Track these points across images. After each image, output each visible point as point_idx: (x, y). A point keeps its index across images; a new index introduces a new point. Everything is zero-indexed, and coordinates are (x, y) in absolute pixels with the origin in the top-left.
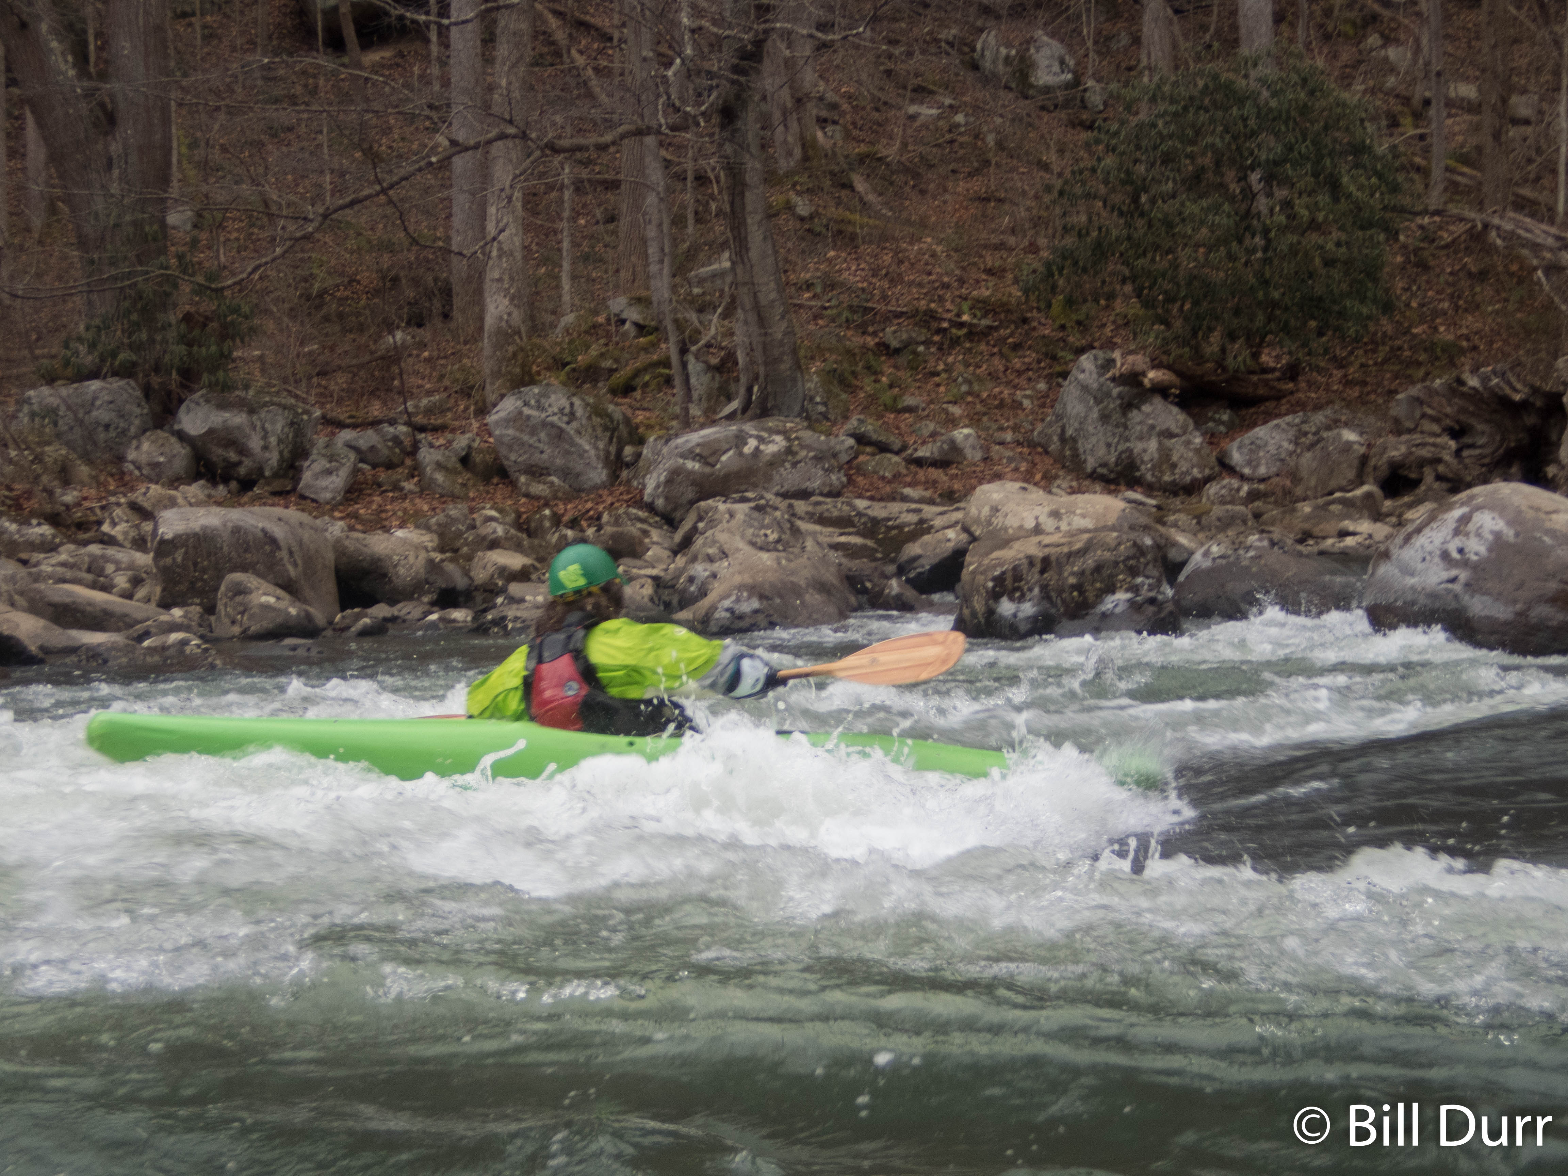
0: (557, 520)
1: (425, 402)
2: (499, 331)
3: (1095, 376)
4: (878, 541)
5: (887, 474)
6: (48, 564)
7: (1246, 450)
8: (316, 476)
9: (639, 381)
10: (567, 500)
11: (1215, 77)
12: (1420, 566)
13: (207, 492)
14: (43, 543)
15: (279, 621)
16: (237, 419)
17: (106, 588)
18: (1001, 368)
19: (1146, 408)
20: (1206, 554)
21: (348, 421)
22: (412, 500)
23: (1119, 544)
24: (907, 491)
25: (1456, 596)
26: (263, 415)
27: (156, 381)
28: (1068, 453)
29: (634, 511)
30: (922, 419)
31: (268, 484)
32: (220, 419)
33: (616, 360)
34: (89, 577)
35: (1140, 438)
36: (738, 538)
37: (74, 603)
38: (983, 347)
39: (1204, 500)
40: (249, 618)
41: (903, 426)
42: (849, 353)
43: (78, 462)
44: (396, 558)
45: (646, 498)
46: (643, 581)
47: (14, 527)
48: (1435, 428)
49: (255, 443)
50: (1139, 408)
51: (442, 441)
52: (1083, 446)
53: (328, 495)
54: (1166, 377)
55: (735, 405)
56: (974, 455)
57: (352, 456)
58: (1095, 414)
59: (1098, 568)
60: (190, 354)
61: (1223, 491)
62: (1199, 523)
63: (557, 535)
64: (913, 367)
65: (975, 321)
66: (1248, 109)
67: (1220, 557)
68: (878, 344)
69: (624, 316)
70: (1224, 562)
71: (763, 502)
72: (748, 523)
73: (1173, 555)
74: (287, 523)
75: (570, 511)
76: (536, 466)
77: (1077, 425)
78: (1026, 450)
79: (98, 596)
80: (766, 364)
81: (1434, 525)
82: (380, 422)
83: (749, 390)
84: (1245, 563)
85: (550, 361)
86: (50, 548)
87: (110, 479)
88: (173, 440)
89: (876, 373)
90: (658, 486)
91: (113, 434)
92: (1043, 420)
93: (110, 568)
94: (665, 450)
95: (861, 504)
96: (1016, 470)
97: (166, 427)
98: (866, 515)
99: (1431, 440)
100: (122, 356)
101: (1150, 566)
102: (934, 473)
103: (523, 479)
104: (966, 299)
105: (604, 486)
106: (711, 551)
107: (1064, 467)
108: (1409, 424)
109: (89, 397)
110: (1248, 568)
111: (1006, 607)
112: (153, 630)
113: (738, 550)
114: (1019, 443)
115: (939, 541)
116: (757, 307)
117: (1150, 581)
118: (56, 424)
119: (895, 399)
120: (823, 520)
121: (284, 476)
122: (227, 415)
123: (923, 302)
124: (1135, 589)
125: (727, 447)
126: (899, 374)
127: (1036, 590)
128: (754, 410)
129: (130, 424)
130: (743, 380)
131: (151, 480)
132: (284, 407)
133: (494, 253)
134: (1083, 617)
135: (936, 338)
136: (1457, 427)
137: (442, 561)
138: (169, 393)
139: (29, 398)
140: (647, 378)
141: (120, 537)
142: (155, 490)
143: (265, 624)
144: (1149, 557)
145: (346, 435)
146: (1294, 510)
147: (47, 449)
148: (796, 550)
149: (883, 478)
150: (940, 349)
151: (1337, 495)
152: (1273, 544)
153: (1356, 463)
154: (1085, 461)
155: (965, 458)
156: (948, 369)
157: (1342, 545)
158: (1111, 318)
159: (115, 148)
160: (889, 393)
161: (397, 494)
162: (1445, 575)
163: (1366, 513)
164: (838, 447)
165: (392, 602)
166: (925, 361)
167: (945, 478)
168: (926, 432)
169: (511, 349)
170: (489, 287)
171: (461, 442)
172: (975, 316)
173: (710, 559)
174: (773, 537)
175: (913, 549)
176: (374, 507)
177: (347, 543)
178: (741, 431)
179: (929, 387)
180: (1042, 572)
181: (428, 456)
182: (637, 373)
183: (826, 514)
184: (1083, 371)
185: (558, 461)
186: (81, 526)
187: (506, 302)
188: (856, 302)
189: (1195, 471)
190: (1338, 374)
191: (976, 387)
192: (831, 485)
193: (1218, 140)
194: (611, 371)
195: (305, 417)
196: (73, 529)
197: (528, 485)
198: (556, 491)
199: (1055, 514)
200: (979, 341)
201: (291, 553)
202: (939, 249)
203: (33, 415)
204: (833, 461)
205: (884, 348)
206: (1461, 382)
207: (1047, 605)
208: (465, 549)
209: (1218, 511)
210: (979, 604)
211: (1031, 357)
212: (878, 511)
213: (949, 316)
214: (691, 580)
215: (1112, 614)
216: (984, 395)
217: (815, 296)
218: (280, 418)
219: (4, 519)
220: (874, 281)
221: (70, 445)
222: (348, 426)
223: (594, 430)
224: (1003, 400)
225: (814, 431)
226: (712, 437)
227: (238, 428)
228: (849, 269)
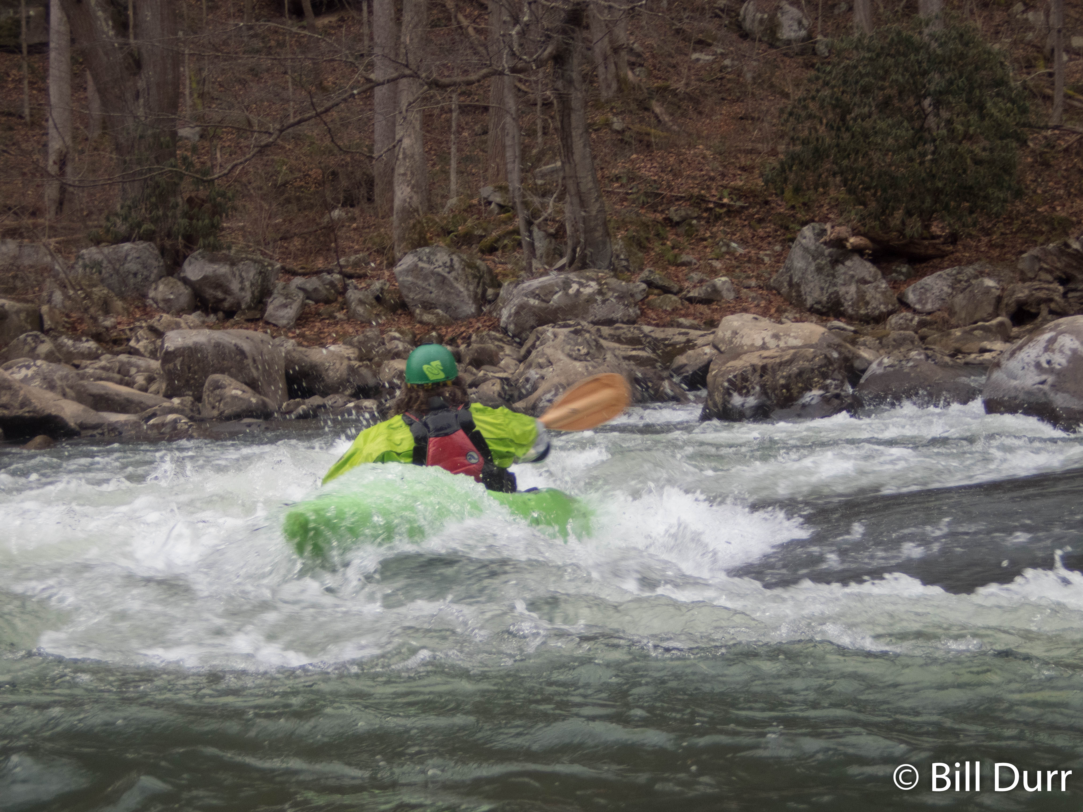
1: (353, 258)
2: (404, 210)
3: (813, 241)
4: (658, 355)
5: (668, 309)
6: (91, 368)
7: (917, 293)
8: (277, 309)
9: (500, 244)
10: (448, 325)
11: (899, 33)
12: (1021, 373)
13: (202, 319)
14: (89, 354)
15: (244, 407)
16: (223, 269)
17: (128, 384)
18: (750, 235)
19: (848, 263)
20: (880, 364)
21: (300, 271)
22: (342, 325)
23: (815, 357)
24: (682, 320)
25: (1045, 394)
26: (240, 266)
27: (168, 243)
28: (794, 294)
29: (493, 333)
30: (693, 270)
31: (244, 314)
32: (211, 270)
33: (485, 230)
34: (118, 376)
35: (844, 284)
36: (560, 352)
37: (107, 394)
38: (737, 221)
39: (888, 327)
40: (223, 405)
41: (680, 275)
42: (645, 225)
43: (115, 298)
44: (327, 364)
45: (501, 324)
46: (494, 381)
47: (70, 342)
48: (1049, 277)
49: (235, 286)
50: (843, 264)
51: (363, 285)
52: (803, 289)
53: (285, 322)
54: (862, 242)
55: (564, 261)
56: (729, 296)
57: (301, 295)
58: (813, 268)
59: (800, 373)
60: (191, 224)
61: (901, 321)
62: (880, 343)
64: (688, 234)
65: (732, 203)
66: (922, 55)
67: (890, 366)
68: (665, 219)
69: (491, 199)
70: (892, 369)
71: (579, 327)
72: (566, 342)
73: (857, 364)
74: (252, 340)
75: (449, 333)
76: (427, 302)
77: (800, 275)
78: (765, 292)
79: (124, 390)
80: (585, 232)
81: (1031, 344)
82: (322, 272)
83: (574, 251)
84: (906, 370)
85: (439, 230)
86: (95, 356)
87: (137, 310)
88: (180, 283)
89: (663, 239)
90: (510, 316)
91: (139, 279)
92: (777, 271)
93: (133, 371)
95: (647, 329)
96: (757, 306)
97: (176, 275)
98: (650, 336)
99: (1046, 286)
100: (144, 227)
101: (836, 372)
102: (701, 308)
103: (418, 311)
104: (725, 187)
105: (473, 316)
106: (541, 361)
107: (791, 304)
108: (1031, 275)
109: (123, 254)
110: (908, 374)
111: (737, 400)
112: (158, 413)
113: (560, 360)
114: (760, 288)
115: (699, 355)
116: (579, 194)
117: (836, 382)
118: (100, 273)
119: (676, 256)
120: (620, 340)
121: (255, 309)
122: (216, 267)
123: (696, 190)
124: (825, 388)
125: (557, 289)
126: (679, 239)
127: (758, 388)
128: (577, 264)
129: (151, 272)
130: (570, 243)
131: (164, 311)
132: (255, 261)
133: (401, 156)
134: (789, 407)
135: (705, 215)
136: (1064, 276)
137: (360, 366)
138: (177, 252)
139: (83, 255)
140: (506, 242)
141: (142, 350)
142: (166, 317)
143: (234, 409)
144: (835, 366)
145: (298, 281)
146: (949, 334)
147: (94, 289)
148: (600, 361)
149: (666, 310)
150: (708, 222)
151: (980, 324)
152: (928, 357)
153: (993, 301)
154: (806, 300)
155: (722, 297)
156: (713, 236)
157: (981, 358)
158: (827, 201)
159: (141, 84)
160: (672, 253)
161: (332, 321)
162: (1038, 379)
163: (999, 336)
164: (634, 290)
165: (324, 394)
166: (697, 231)
167: (709, 311)
168: (696, 280)
169: (412, 222)
170: (397, 180)
171: (377, 285)
172: (732, 199)
173: (541, 366)
174: (584, 351)
175: (681, 360)
176: (316, 330)
177: (294, 354)
178: (567, 278)
179: (699, 248)
180: (761, 376)
181: (353, 295)
182: (499, 239)
183: (623, 336)
184: (805, 238)
185: (442, 299)
186: (116, 342)
187: (409, 189)
188: (650, 190)
189: (882, 307)
190: (985, 239)
191: (732, 249)
192: (629, 316)
193: (900, 77)
194: (482, 237)
195: (270, 268)
196: (111, 344)
197: (421, 315)
198: (440, 320)
199: (776, 336)
200: (735, 216)
201: (254, 361)
202: (708, 153)
203: (85, 266)
204: (631, 299)
205: (668, 221)
206: (1067, 245)
207: (764, 398)
208: (377, 359)
209: (894, 334)
210: (718, 398)
211: (770, 228)
212: (659, 334)
213: (714, 199)
214: (527, 380)
215: (810, 405)
216: (738, 254)
217: (622, 186)
218: (252, 269)
219: (63, 337)
220: (663, 175)
221: (110, 287)
222: (300, 274)
223: (467, 277)
224: (750, 257)
225: (618, 278)
226: (547, 283)
227: (224, 275)
228: (645, 167)
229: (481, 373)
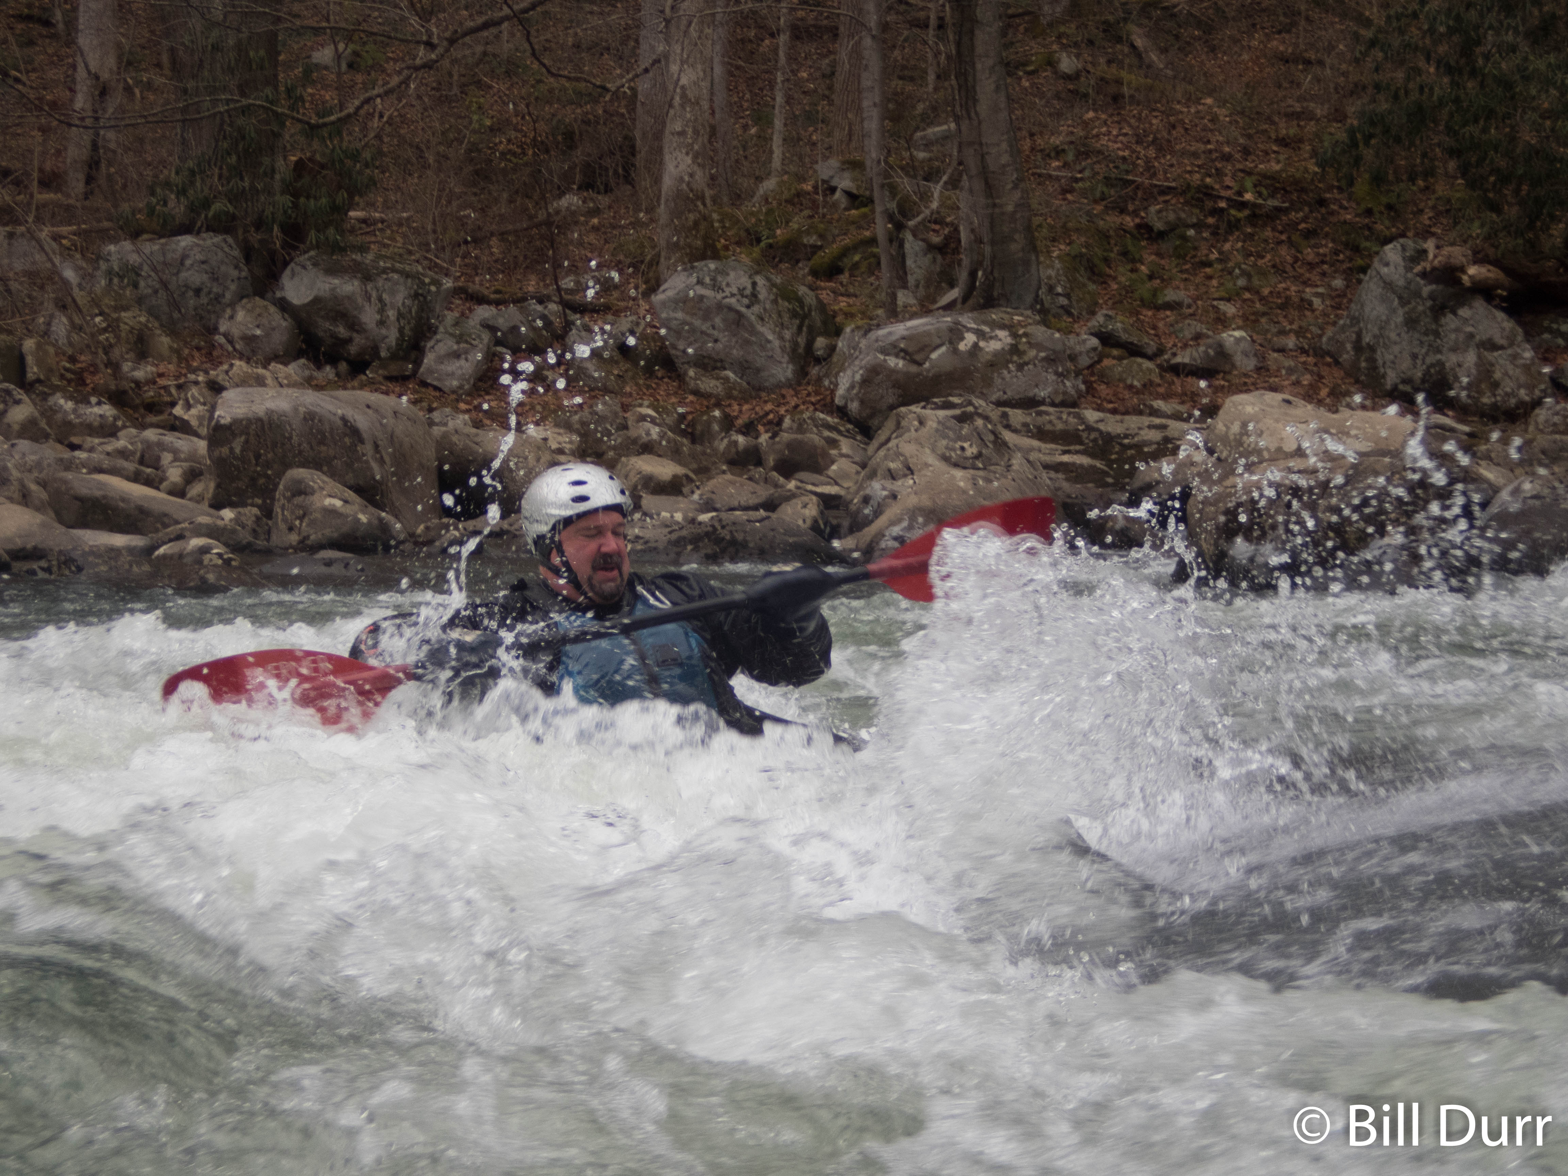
0: (728, 423)
2: (679, 195)
3: (1401, 270)
4: (1109, 463)
5: (1136, 383)
8: (440, 360)
9: (847, 262)
10: (744, 398)
13: (306, 373)
14: (102, 426)
15: (345, 529)
16: (348, 287)
17: (149, 482)
18: (1289, 259)
19: (1464, 312)
20: (1516, 492)
21: (492, 296)
24: (1159, 404)
26: (380, 283)
27: (255, 237)
28: (1363, 364)
29: (822, 416)
30: (1186, 317)
31: (383, 366)
32: (327, 286)
33: (821, 236)
34: (133, 467)
35: (1454, 350)
36: (928, 451)
37: (105, 497)
38: (1268, 233)
39: (1531, 428)
40: (308, 525)
41: (1161, 325)
42: (1104, 236)
43: (158, 332)
45: (837, 401)
46: (805, 499)
47: (69, 405)
49: (369, 317)
50: (1455, 313)
51: (600, 324)
52: (1381, 356)
53: (455, 383)
54: (1491, 275)
55: (954, 294)
56: (1247, 364)
57: (486, 337)
58: (1399, 318)
60: (295, 206)
61: (1556, 419)
63: (726, 441)
64: (1180, 255)
65: (1260, 201)
67: (1533, 498)
68: (1139, 226)
69: (834, 183)
70: (1537, 503)
71: (970, 409)
72: (941, 434)
74: (376, 411)
75: (744, 412)
76: (709, 357)
77: (1376, 331)
78: (1311, 360)
79: (137, 491)
80: (993, 243)
82: (530, 298)
83: (973, 276)
85: (743, 234)
86: (109, 431)
87: (196, 354)
88: (272, 309)
89: (1133, 261)
90: (852, 387)
91: (204, 300)
92: (1334, 324)
93: (165, 458)
94: (863, 343)
95: (1091, 415)
96: (1297, 383)
97: (269, 295)
98: (1098, 430)
100: (216, 207)
102: (1195, 383)
103: (691, 373)
104: (1250, 174)
105: (789, 385)
106: (892, 465)
107: (1357, 381)
109: (178, 255)
111: (1241, 548)
112: (187, 534)
113: (927, 465)
114: (1304, 351)
115: (1183, 465)
116: (985, 174)
118: (136, 286)
119: (1155, 292)
120: (1042, 434)
121: (403, 358)
122: (336, 281)
123: (1197, 176)
125: (938, 341)
126: (1163, 262)
127: (1281, 529)
128: (977, 298)
129: (226, 288)
130: (966, 262)
131: (240, 357)
132: (408, 275)
133: (677, 100)
135: (1211, 220)
138: (272, 254)
139: (109, 254)
140: (857, 258)
141: (194, 423)
142: (239, 365)
143: (328, 532)
145: (484, 312)
147: (123, 314)
148: (999, 469)
149: (1131, 387)
150: (1214, 234)
154: (1384, 376)
155: (1234, 366)
156: (1224, 259)
158: (1430, 203)
160: (1148, 285)
164: (1078, 348)
166: (1196, 248)
168: (1188, 334)
169: (692, 217)
170: (669, 142)
171: (623, 325)
172: (1260, 194)
173: (892, 476)
174: (971, 451)
175: (1150, 473)
177: (455, 439)
178: (957, 323)
179: (1198, 280)
180: (1290, 505)
181: (578, 340)
182: (845, 252)
183: (1048, 427)
184: (1387, 264)
185: (735, 352)
186: (152, 407)
187: (689, 160)
188: (1114, 173)
189: (1522, 392)
191: (1256, 282)
192: (1065, 393)
194: (816, 249)
195: (433, 288)
196: (142, 411)
197: (696, 379)
198: (731, 389)
200: (1263, 226)
201: (377, 448)
202: (1221, 112)
203: (110, 273)
204: (1069, 364)
205: (1145, 230)
208: (611, 454)
209: (1547, 441)
210: (1206, 544)
211: (1327, 247)
212: (1113, 425)
213: (1228, 193)
214: (866, 500)
215: (1379, 563)
216: (1266, 291)
217: (1066, 165)
218: (402, 288)
219: (58, 395)
220: (1138, 148)
221: (152, 312)
222: (489, 302)
223: (780, 315)
224: (1288, 298)
225: (1048, 327)
226: (921, 329)
227: (349, 298)
228: (1109, 133)
229: (792, 485)
